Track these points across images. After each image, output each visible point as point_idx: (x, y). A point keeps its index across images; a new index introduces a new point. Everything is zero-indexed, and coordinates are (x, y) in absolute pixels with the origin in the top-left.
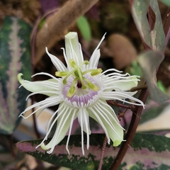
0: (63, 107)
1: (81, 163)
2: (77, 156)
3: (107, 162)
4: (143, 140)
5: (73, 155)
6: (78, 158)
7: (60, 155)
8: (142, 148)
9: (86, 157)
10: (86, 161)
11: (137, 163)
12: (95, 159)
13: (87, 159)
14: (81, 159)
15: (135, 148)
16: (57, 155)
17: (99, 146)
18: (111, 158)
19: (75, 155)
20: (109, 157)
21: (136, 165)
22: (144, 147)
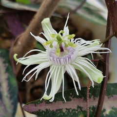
0: (53, 67)
1: (73, 114)
2: (69, 109)
3: (92, 111)
4: (112, 88)
5: (67, 109)
6: (71, 110)
7: (57, 110)
8: (113, 95)
9: (76, 109)
10: (77, 112)
11: (113, 108)
12: (83, 110)
13: (77, 110)
14: (72, 111)
15: (108, 96)
16: (55, 111)
17: (83, 98)
18: (94, 107)
19: (68, 108)
20: (92, 107)
21: (112, 110)
22: (114, 94)
